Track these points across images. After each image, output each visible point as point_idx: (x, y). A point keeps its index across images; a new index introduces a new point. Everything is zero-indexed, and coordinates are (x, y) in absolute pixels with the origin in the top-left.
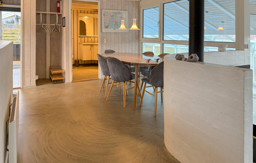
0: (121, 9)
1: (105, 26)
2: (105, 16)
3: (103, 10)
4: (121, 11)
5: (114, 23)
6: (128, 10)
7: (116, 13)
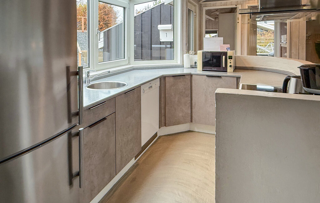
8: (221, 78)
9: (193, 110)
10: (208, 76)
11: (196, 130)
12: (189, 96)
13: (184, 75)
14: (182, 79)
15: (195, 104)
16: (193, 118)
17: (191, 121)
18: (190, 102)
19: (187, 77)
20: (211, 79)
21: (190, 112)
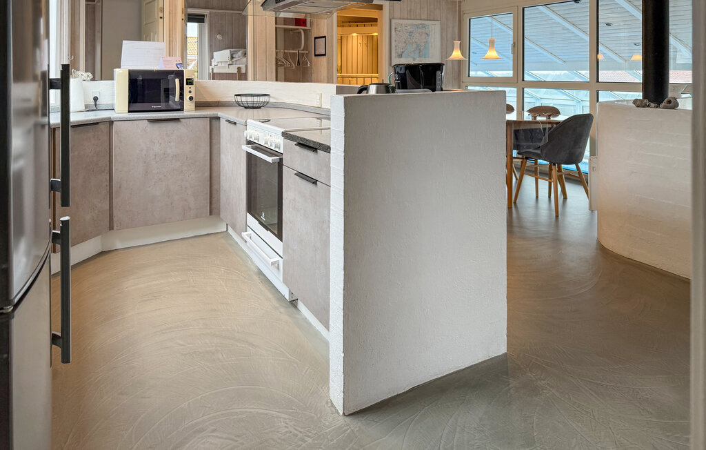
0: (426, 18)
1: (396, 52)
2: (398, 32)
3: (393, 21)
4: (426, 22)
5: (415, 46)
6: (439, 19)
7: (417, 26)
8: (180, 121)
9: (115, 201)
10: (150, 120)
11: (119, 245)
12: (106, 172)
13: (97, 123)
14: (91, 132)
15: (120, 187)
16: (115, 219)
17: (111, 228)
18: (108, 184)
19: (102, 126)
20: (157, 126)
21: (107, 207)
